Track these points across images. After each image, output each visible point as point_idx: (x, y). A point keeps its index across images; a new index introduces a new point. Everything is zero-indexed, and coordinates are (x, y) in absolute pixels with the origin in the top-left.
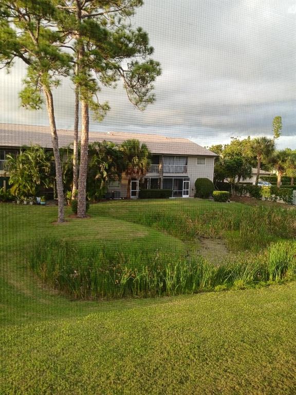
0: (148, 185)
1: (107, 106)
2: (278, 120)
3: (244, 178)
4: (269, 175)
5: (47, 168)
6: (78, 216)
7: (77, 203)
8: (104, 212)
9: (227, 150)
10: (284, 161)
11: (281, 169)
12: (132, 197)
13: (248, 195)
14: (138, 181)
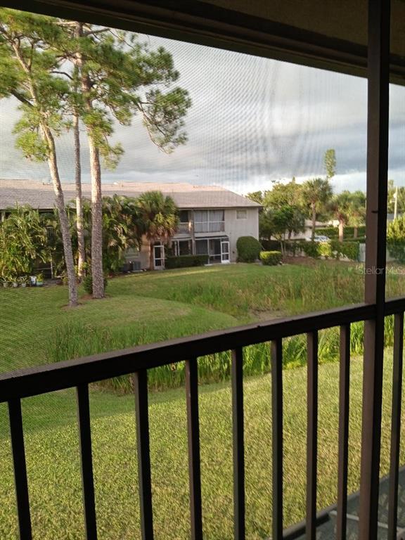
0: (176, 250)
1: (120, 149)
2: (331, 154)
3: (296, 233)
4: (325, 226)
5: (43, 237)
6: (94, 296)
7: (92, 280)
8: (125, 290)
9: (268, 197)
10: (345, 207)
11: (343, 218)
12: (156, 268)
13: (303, 254)
14: (163, 246)
